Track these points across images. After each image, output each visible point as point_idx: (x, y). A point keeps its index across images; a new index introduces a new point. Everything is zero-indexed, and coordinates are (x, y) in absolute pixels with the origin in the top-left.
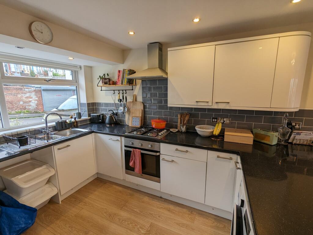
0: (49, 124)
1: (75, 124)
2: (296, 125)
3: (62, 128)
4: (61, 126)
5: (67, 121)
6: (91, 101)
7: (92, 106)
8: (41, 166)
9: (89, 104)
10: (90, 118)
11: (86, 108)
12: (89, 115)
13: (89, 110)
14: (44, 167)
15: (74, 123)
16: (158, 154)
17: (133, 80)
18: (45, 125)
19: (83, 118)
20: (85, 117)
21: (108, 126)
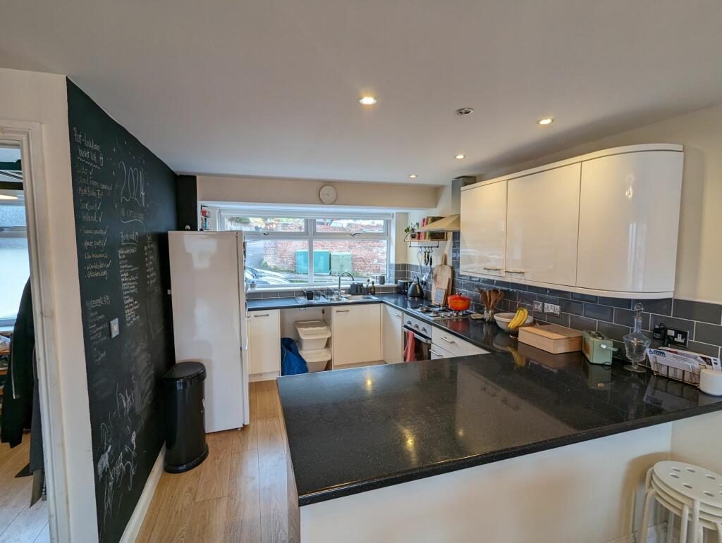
0: (341, 286)
1: (372, 290)
2: (676, 336)
3: (357, 292)
4: (357, 289)
5: (365, 285)
6: (401, 262)
7: (402, 270)
8: (322, 326)
9: (397, 266)
10: (396, 285)
11: (393, 271)
12: (396, 282)
13: (397, 275)
14: (325, 328)
15: (371, 288)
16: (429, 342)
17: (444, 233)
18: (338, 286)
19: (386, 284)
20: (390, 283)
21: (410, 298)
